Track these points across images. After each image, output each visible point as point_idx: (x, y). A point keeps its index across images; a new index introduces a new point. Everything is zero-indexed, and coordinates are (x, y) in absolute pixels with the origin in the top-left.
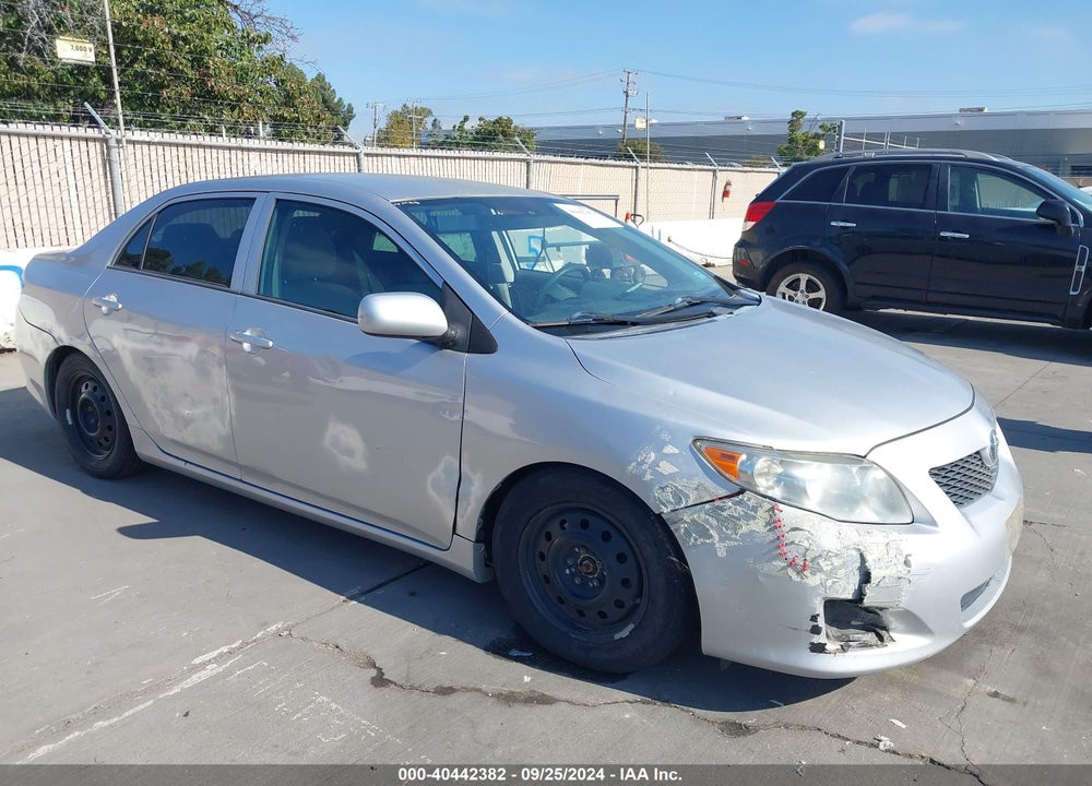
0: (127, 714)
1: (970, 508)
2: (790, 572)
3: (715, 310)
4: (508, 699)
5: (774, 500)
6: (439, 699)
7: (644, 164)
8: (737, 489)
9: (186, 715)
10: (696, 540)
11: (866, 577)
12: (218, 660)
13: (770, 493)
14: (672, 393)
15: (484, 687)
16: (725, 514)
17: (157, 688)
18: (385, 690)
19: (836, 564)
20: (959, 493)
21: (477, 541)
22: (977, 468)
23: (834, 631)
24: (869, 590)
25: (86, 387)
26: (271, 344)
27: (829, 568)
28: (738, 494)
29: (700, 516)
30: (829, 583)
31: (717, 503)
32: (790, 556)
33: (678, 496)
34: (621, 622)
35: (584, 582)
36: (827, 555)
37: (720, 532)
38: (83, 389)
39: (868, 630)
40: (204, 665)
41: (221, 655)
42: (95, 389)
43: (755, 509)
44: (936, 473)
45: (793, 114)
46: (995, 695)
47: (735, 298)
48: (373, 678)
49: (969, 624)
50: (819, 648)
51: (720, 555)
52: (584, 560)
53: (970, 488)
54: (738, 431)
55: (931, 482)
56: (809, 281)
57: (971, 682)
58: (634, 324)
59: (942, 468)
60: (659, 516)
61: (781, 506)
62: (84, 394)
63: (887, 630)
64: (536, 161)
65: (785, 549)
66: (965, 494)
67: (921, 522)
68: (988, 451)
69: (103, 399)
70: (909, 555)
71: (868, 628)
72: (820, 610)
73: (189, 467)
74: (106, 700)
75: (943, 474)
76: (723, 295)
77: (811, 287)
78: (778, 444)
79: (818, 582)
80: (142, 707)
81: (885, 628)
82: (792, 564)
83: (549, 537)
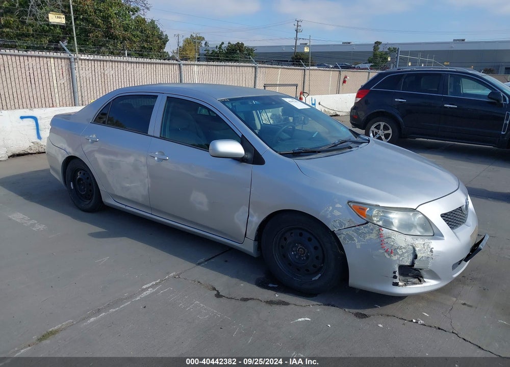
0: (121, 307)
1: (457, 230)
2: (386, 254)
3: (351, 145)
4: (271, 303)
5: (380, 226)
6: (243, 303)
7: (308, 68)
8: (365, 222)
9: (145, 307)
10: (348, 241)
11: (416, 257)
12: (152, 286)
13: (379, 223)
14: (338, 182)
15: (260, 298)
16: (360, 231)
17: (131, 297)
18: (221, 299)
19: (404, 251)
20: (452, 224)
21: (255, 240)
22: (460, 214)
23: (402, 278)
24: (416, 262)
25: (80, 173)
26: (168, 158)
27: (401, 253)
28: (366, 223)
29: (350, 232)
30: (401, 259)
31: (357, 227)
32: (386, 248)
33: (341, 224)
34: (316, 273)
35: (300, 257)
36: (401, 248)
37: (358, 238)
38: (79, 174)
39: (415, 278)
40: (147, 289)
41: (153, 285)
42: (84, 174)
43: (372, 230)
44: (443, 216)
45: (375, 43)
46: (464, 304)
47: (358, 139)
48: (215, 295)
49: (455, 276)
50: (396, 284)
51: (357, 247)
52: (299, 249)
53: (457, 222)
54: (367, 199)
55: (441, 219)
56: (384, 126)
57: (455, 299)
58: (319, 152)
59: (445, 214)
60: (333, 232)
61: (383, 229)
62: (79, 175)
63: (423, 278)
64: (259, 67)
65: (384, 245)
66: (455, 224)
67: (437, 235)
68: (465, 206)
69: (88, 178)
70: (433, 248)
71: (415, 277)
72: (397, 269)
73: (127, 208)
74: (111, 301)
75: (446, 216)
76: (354, 138)
77: (386, 128)
78: (381, 204)
79: (397, 258)
80: (126, 304)
81: (422, 277)
82: (386, 251)
83: (285, 239)
